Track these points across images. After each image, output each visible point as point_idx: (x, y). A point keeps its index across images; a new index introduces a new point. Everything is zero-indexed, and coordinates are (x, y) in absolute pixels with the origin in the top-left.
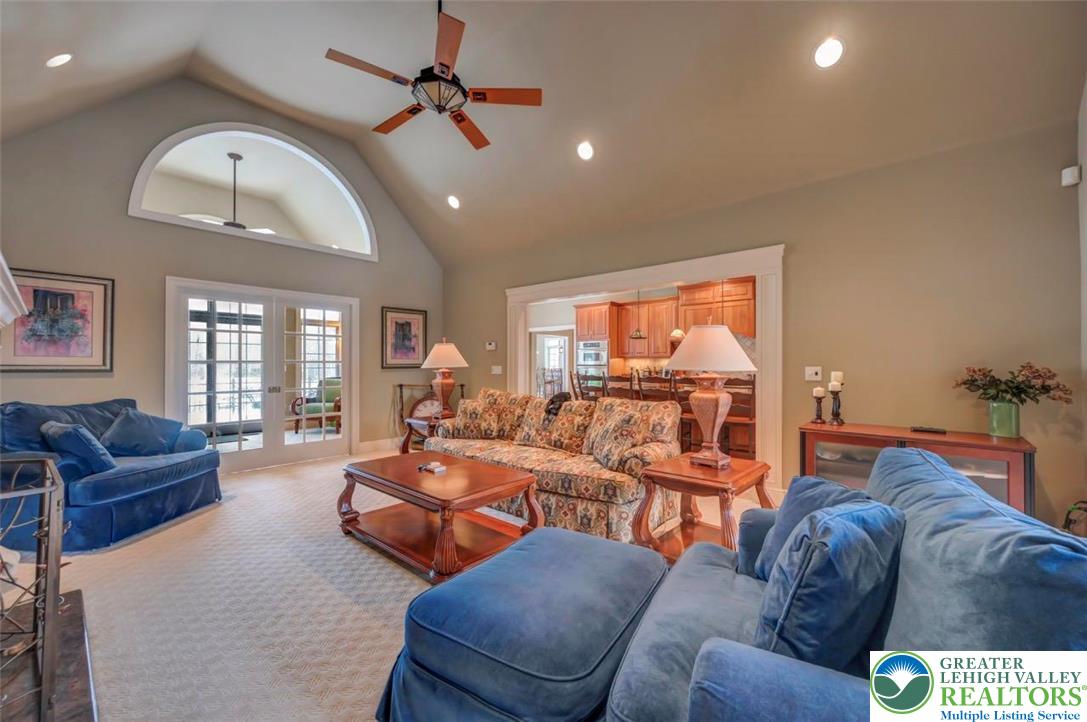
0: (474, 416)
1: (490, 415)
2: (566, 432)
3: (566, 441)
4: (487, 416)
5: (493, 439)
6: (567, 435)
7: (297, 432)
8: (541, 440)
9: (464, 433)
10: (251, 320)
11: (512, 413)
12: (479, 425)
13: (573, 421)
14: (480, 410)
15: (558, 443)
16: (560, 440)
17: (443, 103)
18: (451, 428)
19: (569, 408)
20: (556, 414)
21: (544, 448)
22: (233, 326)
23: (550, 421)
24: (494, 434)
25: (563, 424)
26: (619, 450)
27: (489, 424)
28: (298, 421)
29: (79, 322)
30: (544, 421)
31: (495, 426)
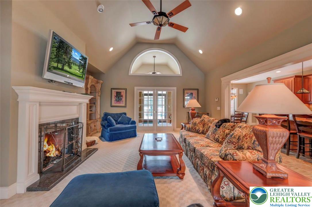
0: (195, 124)
1: (200, 125)
2: (221, 136)
3: (220, 140)
4: (199, 125)
5: (200, 133)
6: (221, 137)
7: (170, 123)
8: (212, 137)
9: (191, 130)
10: (151, 95)
11: (208, 125)
12: (196, 128)
13: (224, 131)
14: (197, 122)
15: (217, 140)
16: (218, 138)
17: (161, 23)
18: (188, 127)
19: (224, 125)
20: (219, 128)
21: (212, 141)
22: (151, 96)
23: (216, 130)
24: (200, 132)
25: (220, 132)
26: (225, 149)
27: (199, 128)
28: (171, 120)
29: (122, 97)
30: (214, 129)
31: (201, 129)
